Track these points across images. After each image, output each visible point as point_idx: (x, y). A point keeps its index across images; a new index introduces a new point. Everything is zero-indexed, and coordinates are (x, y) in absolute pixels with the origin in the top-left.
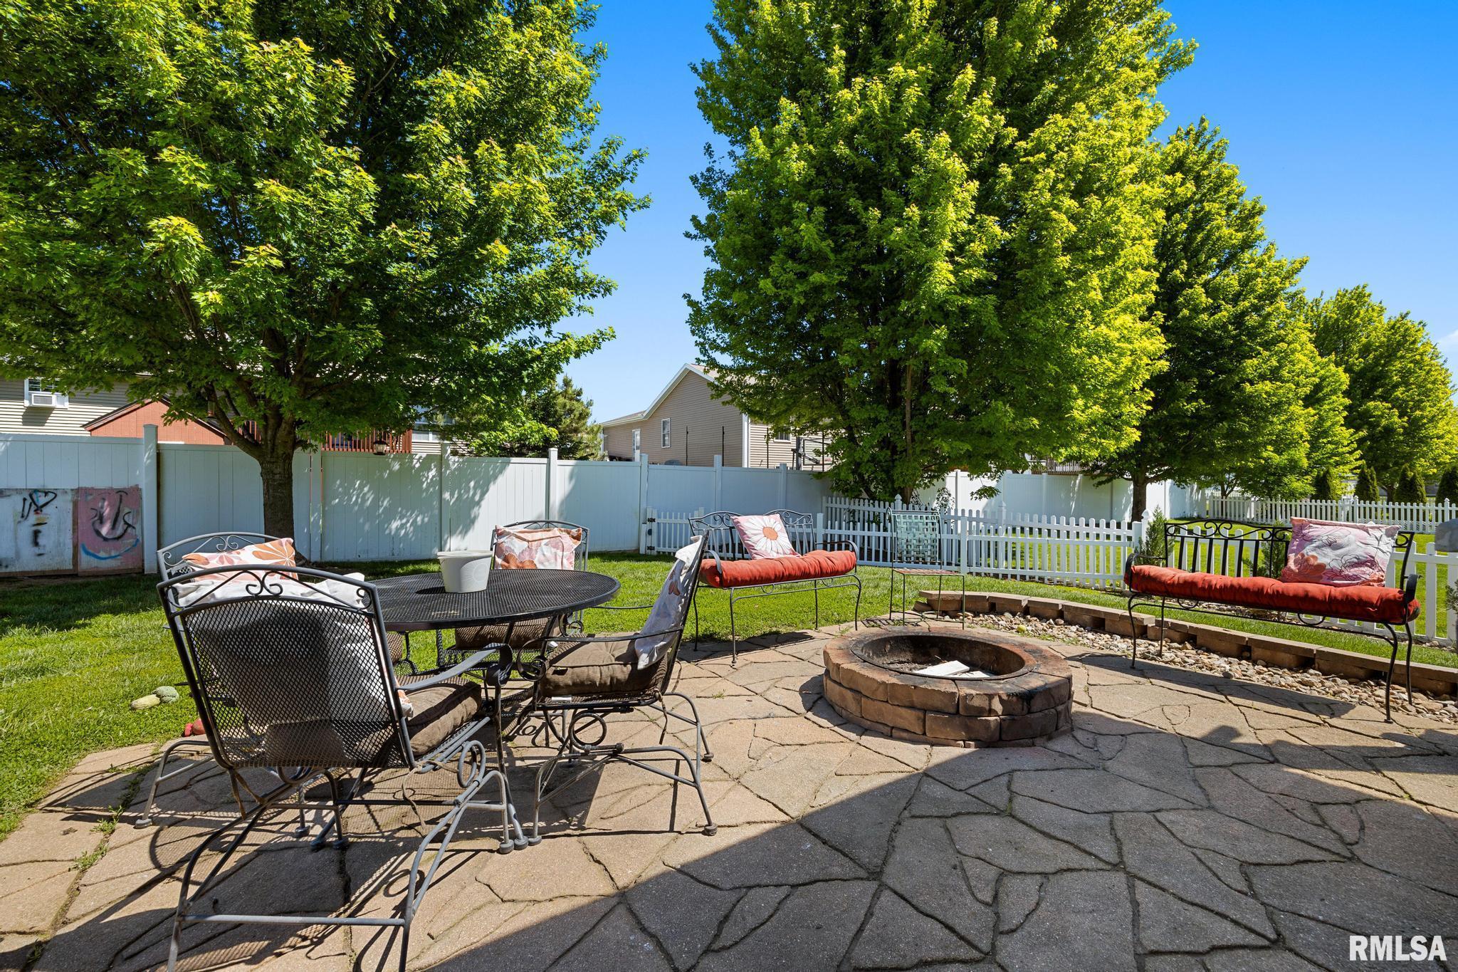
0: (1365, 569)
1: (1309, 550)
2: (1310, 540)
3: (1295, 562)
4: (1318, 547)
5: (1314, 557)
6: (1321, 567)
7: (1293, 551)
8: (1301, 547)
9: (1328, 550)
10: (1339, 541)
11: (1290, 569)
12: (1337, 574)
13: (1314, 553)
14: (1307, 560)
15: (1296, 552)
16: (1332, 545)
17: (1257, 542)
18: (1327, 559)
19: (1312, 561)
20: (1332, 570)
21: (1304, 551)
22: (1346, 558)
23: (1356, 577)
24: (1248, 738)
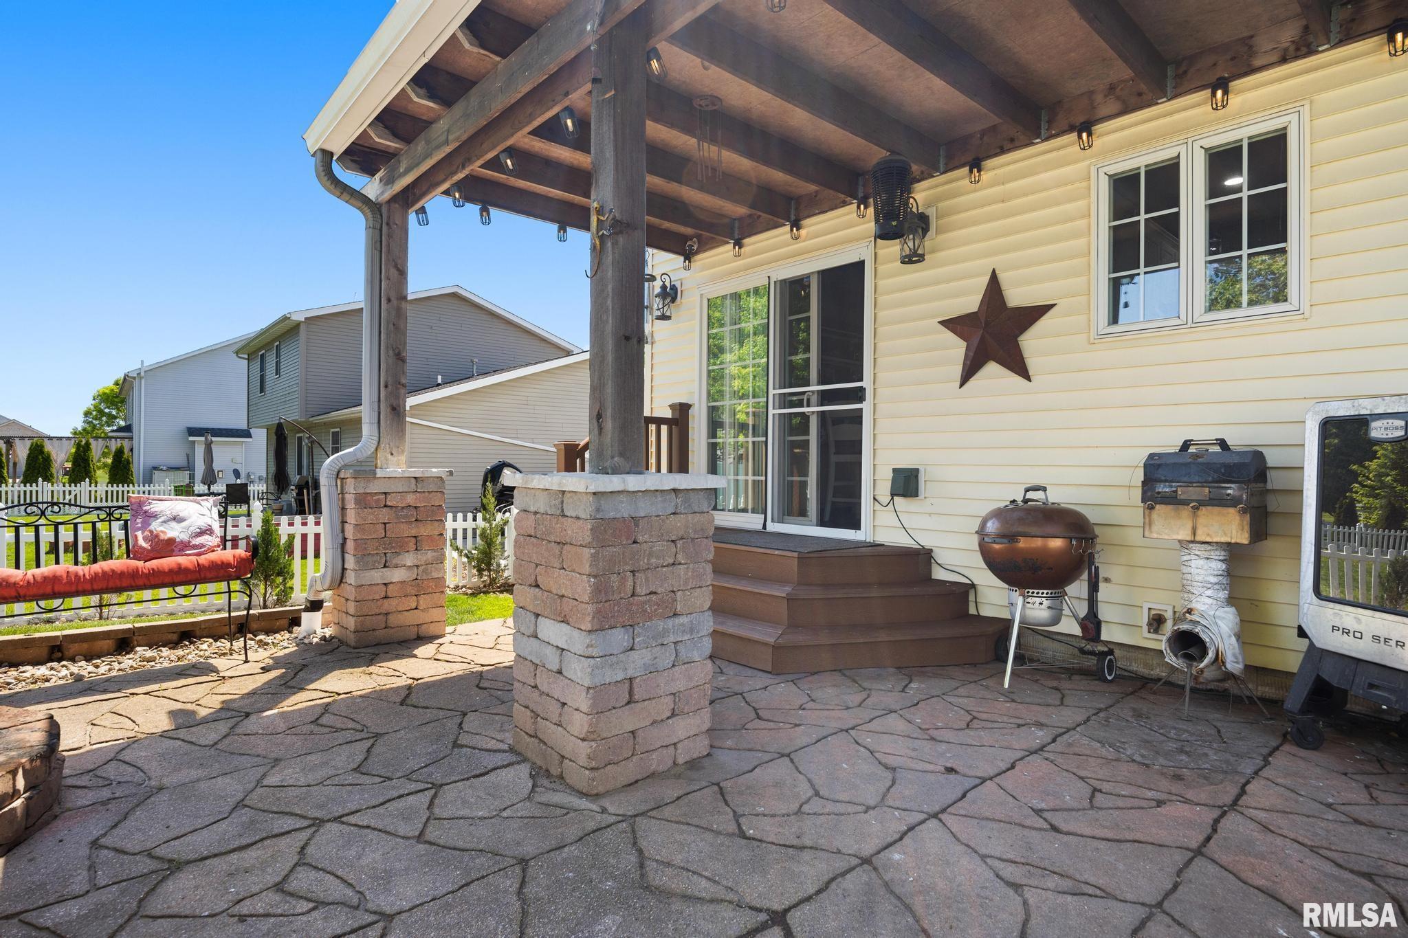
0: (207, 537)
1: (155, 526)
2: (155, 516)
3: (145, 539)
4: (165, 522)
5: (162, 532)
6: (171, 541)
7: (139, 529)
8: (146, 524)
9: (173, 524)
10: (182, 515)
11: (141, 547)
12: (184, 546)
13: (162, 528)
14: (157, 536)
15: (143, 529)
16: (176, 519)
17: (94, 524)
18: (174, 532)
19: (162, 536)
20: (182, 542)
21: (152, 527)
22: (191, 529)
23: (202, 546)
24: (203, 712)
